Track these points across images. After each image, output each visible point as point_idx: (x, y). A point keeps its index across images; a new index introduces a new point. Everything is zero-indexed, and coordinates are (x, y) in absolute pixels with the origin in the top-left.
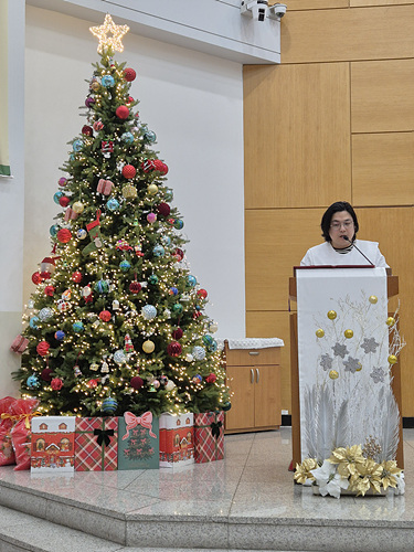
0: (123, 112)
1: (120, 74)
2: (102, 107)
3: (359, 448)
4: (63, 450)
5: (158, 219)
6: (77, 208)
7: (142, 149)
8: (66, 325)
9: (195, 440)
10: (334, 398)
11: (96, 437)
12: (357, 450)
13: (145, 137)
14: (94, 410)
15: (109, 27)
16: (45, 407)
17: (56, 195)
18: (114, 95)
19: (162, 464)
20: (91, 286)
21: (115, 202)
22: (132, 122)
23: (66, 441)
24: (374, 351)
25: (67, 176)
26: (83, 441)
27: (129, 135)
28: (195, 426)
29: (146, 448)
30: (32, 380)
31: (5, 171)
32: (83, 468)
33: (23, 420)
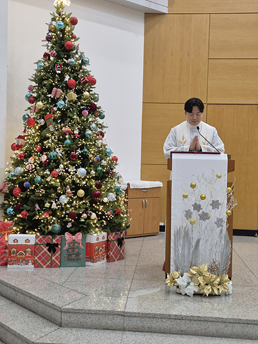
0: (69, 45)
1: (68, 20)
2: (56, 41)
3: (206, 267)
4: (28, 255)
5: (89, 113)
6: (39, 105)
7: (81, 68)
8: (31, 178)
9: (108, 249)
10: (192, 236)
11: (47, 247)
12: (205, 268)
13: (82, 61)
14: (46, 232)
16: (17, 227)
17: (26, 96)
18: (64, 34)
19: (87, 263)
20: (46, 155)
21: (63, 102)
22: (74, 51)
23: (29, 250)
24: (218, 208)
25: (34, 84)
26: (40, 250)
27: (72, 60)
28: (108, 240)
29: (78, 254)
30: (10, 209)
32: (39, 266)
33: (4, 235)
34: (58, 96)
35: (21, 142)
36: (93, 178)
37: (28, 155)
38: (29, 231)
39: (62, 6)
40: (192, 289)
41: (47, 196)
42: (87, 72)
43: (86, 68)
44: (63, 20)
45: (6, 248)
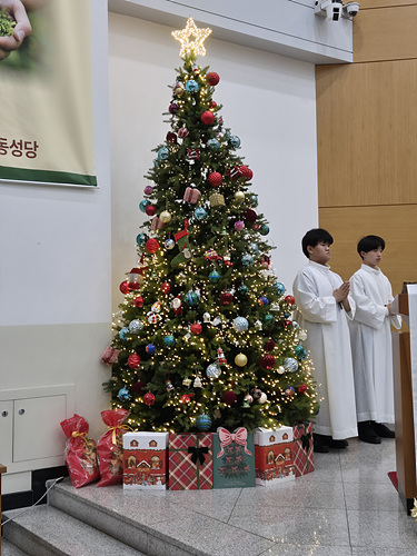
0: (207, 118)
1: (203, 79)
2: (186, 113)
4: (154, 467)
6: (164, 218)
7: (227, 154)
8: (157, 338)
11: (190, 455)
13: (229, 142)
14: (188, 427)
15: (191, 30)
16: (136, 420)
17: (141, 205)
18: (198, 100)
19: (257, 481)
20: (180, 297)
22: (215, 128)
23: (156, 459)
25: (153, 184)
26: (178, 459)
27: (215, 141)
29: (242, 466)
30: (123, 391)
31: (91, 181)
32: (178, 487)
33: (110, 433)
34: (193, 201)
35: (137, 278)
36: (259, 332)
37: (149, 299)
38: (157, 426)
39: (192, 58)
41: (184, 366)
42: (238, 159)
43: (235, 153)
44: (196, 78)
45: (112, 456)
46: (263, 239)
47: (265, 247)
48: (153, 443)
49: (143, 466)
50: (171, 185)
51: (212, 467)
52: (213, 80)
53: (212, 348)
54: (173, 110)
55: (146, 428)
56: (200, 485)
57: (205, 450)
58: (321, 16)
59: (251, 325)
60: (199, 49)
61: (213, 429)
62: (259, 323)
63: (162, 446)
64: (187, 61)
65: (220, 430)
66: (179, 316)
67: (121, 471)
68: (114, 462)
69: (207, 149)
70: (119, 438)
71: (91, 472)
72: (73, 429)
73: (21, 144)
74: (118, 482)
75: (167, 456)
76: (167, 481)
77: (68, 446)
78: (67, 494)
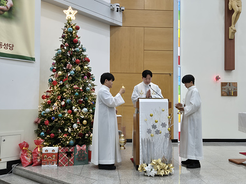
0: (75, 41)
2: (68, 38)
3: (160, 160)
4: (53, 159)
6: (59, 73)
7: (81, 53)
8: (56, 115)
11: (66, 154)
13: (82, 49)
14: (65, 145)
15: (70, 11)
16: (47, 143)
17: (51, 68)
18: (72, 35)
20: (64, 101)
21: (73, 72)
22: (78, 44)
24: (165, 127)
26: (62, 156)
27: (78, 49)
29: (84, 157)
30: (42, 133)
31: (33, 59)
32: (62, 165)
33: (37, 148)
34: (70, 69)
35: (49, 94)
36: (91, 113)
38: (55, 145)
39: (70, 20)
40: (154, 172)
41: (65, 125)
42: (85, 55)
43: (84, 53)
44: (72, 27)
45: (38, 156)
46: (93, 82)
47: (93, 85)
48: (53, 151)
49: (50, 159)
50: (62, 63)
51: (74, 158)
52: (78, 28)
53: (75, 118)
54: (63, 37)
55: (51, 145)
56: (69, 164)
57: (72, 152)
58: (112, 10)
59: (88, 111)
60: (73, 17)
61: (74, 145)
62: (91, 110)
63: (56, 151)
64: (68, 21)
65: (77, 146)
66: (63, 107)
67: (41, 161)
68: (38, 158)
69: (75, 51)
70: (41, 149)
71: (30, 162)
72: (23, 147)
73: (7, 45)
74: (40, 164)
75: (58, 155)
76: (58, 164)
77: (21, 152)
78: (20, 169)
